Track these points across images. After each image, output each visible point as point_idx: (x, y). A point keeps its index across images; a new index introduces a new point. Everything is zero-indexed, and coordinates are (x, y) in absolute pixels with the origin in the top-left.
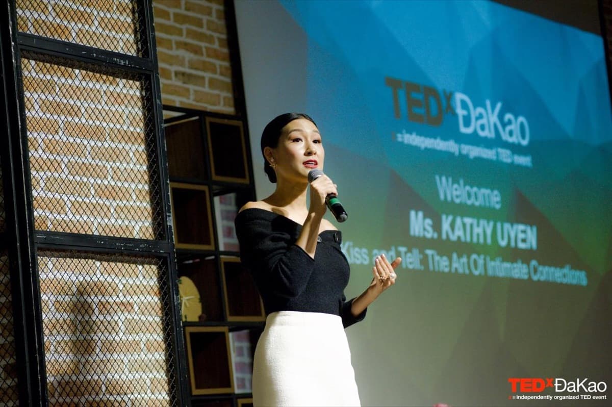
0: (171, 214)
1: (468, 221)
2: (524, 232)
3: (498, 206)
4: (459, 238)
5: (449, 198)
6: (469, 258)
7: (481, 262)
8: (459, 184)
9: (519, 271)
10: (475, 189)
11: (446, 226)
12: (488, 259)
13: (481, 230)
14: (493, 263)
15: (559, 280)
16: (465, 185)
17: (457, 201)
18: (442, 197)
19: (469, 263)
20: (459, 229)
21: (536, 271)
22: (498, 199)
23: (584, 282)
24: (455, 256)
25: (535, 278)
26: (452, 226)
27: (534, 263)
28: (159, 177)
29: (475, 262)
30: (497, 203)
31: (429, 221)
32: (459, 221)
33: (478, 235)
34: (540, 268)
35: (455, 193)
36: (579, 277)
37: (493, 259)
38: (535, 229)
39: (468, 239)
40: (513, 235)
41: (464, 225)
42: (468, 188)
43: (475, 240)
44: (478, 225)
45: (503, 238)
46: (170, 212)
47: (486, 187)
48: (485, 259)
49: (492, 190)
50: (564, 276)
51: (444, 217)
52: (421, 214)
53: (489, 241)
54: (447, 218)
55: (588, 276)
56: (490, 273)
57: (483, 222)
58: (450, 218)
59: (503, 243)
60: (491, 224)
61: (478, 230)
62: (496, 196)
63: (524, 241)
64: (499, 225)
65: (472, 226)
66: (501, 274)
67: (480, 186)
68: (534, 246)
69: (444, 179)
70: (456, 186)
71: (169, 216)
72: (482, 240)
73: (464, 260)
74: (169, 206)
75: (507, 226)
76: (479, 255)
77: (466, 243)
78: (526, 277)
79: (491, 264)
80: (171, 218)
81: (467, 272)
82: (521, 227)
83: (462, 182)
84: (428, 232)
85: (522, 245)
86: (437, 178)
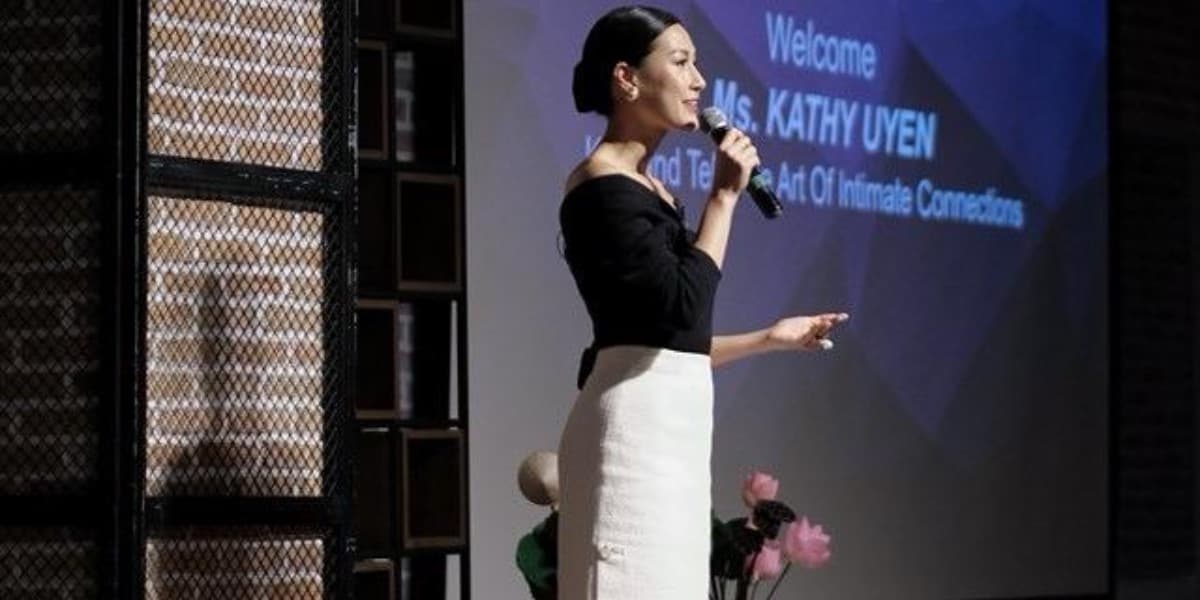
0: (355, 127)
1: (814, 101)
2: (913, 124)
3: (869, 74)
4: (795, 133)
5: (785, 58)
6: (808, 172)
7: (828, 180)
8: (805, 29)
9: (896, 199)
10: (833, 40)
11: (774, 111)
12: (841, 174)
13: (835, 119)
14: (849, 184)
15: (971, 217)
16: (816, 32)
17: (799, 62)
18: (773, 54)
19: (807, 183)
20: (796, 117)
21: (927, 199)
22: (872, 60)
23: (1018, 222)
24: (784, 168)
25: (925, 213)
26: (786, 111)
27: (925, 184)
28: (341, 62)
29: (819, 181)
30: (868, 67)
31: (745, 100)
32: (798, 100)
33: (829, 129)
34: (937, 194)
35: (796, 47)
36: (1008, 213)
37: (851, 176)
38: (932, 118)
39: (811, 137)
40: (890, 130)
41: (806, 109)
42: (820, 37)
43: (822, 138)
44: (831, 111)
45: (872, 136)
46: (353, 124)
47: (853, 37)
48: (836, 177)
49: (863, 42)
50: (983, 209)
51: (773, 93)
52: (733, 87)
53: (847, 141)
54: (778, 94)
55: (1026, 210)
56: (843, 201)
57: (840, 104)
58: (784, 95)
59: (872, 146)
60: (855, 107)
61: (828, 120)
62: (868, 54)
63: (911, 142)
64: (868, 110)
65: (819, 111)
66: (862, 205)
67: (842, 35)
68: (929, 151)
69: (780, 19)
70: (799, 33)
71: (352, 131)
72: (834, 139)
73: (800, 176)
74: (353, 114)
75: (882, 112)
76: (827, 167)
77: (805, 143)
78: (907, 211)
79: (847, 185)
80: (355, 134)
81: (803, 198)
82: (909, 115)
83: (810, 26)
84: (743, 121)
85: (905, 151)
86: (769, 17)
